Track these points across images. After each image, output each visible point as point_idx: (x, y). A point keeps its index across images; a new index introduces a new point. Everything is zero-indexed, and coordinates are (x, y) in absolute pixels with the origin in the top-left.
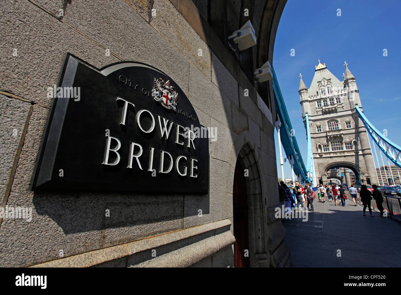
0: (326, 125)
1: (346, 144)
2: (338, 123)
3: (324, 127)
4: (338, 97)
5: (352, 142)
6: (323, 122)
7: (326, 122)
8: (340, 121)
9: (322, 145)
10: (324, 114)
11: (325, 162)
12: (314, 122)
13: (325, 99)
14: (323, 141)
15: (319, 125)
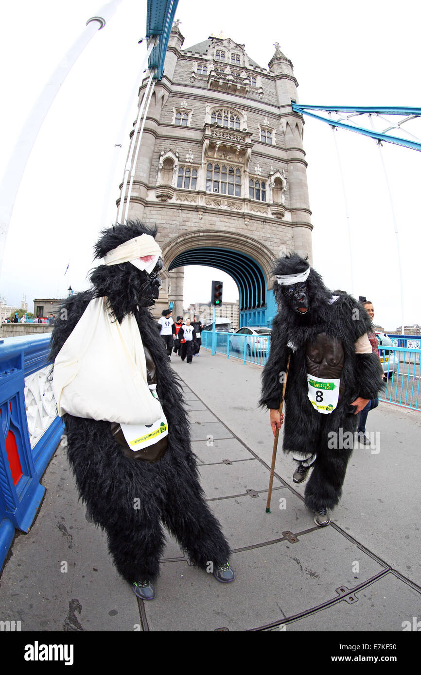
0: (205, 114)
1: (251, 180)
2: (241, 121)
3: (198, 117)
4: (252, 74)
5: (273, 178)
6: (202, 105)
7: (209, 108)
8: (248, 118)
9: (179, 163)
10: (209, 88)
11: (175, 222)
12: (171, 99)
13: (220, 66)
14: (183, 151)
15: (185, 109)
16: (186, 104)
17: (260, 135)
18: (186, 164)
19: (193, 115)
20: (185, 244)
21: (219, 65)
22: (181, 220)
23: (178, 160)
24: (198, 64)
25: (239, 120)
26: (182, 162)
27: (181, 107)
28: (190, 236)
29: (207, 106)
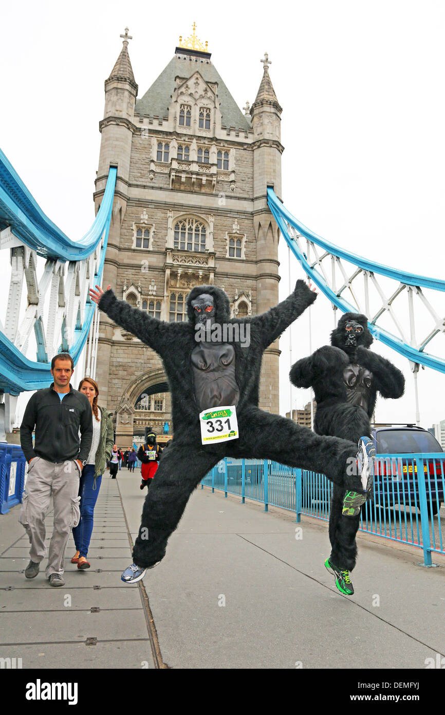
0: (167, 229)
2: (207, 233)
3: (160, 236)
4: (224, 146)
5: (237, 303)
6: (163, 215)
7: (171, 218)
8: (215, 226)
9: (142, 296)
10: (171, 187)
11: (140, 361)
12: (130, 209)
13: (184, 141)
14: (145, 282)
15: (145, 224)
16: (146, 217)
17: (227, 248)
18: (149, 297)
19: (154, 232)
20: (150, 381)
21: (182, 139)
22: (146, 358)
23: (141, 294)
24: (158, 140)
25: (205, 231)
26: (145, 295)
27: (142, 222)
28: (154, 373)
29: (169, 217)
